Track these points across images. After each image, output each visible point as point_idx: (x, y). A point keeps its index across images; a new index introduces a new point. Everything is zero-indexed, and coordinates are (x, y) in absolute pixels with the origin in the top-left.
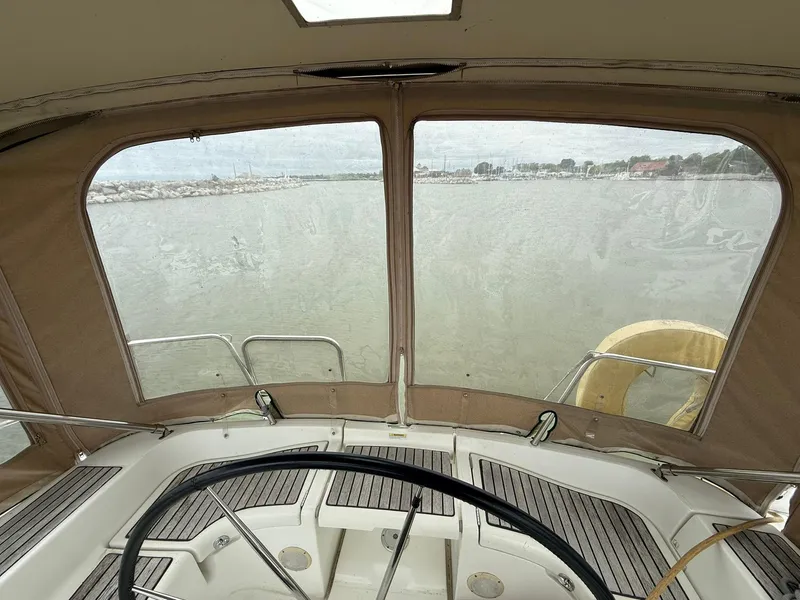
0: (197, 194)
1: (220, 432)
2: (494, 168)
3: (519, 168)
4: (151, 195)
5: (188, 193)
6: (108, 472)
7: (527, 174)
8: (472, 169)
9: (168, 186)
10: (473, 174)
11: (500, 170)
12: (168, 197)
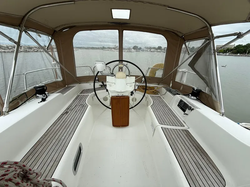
0: (39, 51)
1: (89, 84)
2: (139, 48)
3: (146, 48)
4: (21, 50)
5: (36, 51)
6: (73, 87)
7: (148, 50)
8: (132, 48)
9: (28, 48)
10: (132, 49)
11: (140, 48)
12: (29, 52)
